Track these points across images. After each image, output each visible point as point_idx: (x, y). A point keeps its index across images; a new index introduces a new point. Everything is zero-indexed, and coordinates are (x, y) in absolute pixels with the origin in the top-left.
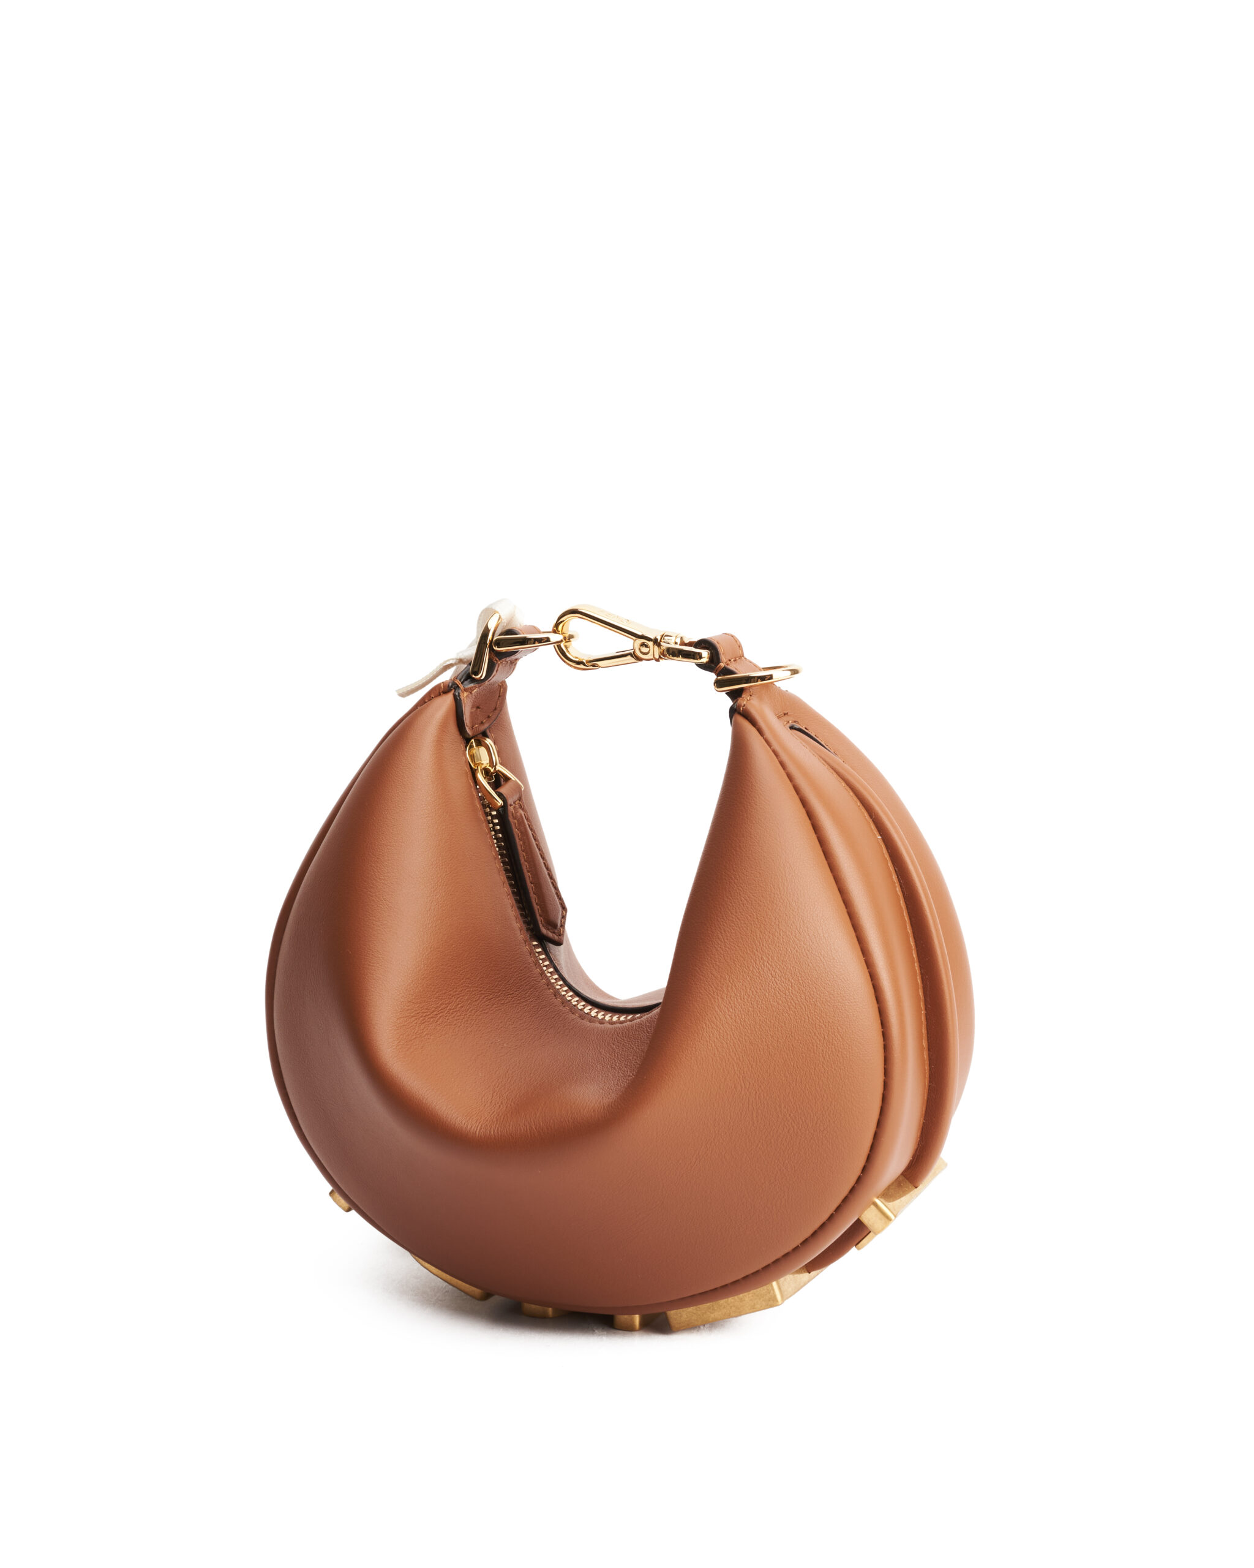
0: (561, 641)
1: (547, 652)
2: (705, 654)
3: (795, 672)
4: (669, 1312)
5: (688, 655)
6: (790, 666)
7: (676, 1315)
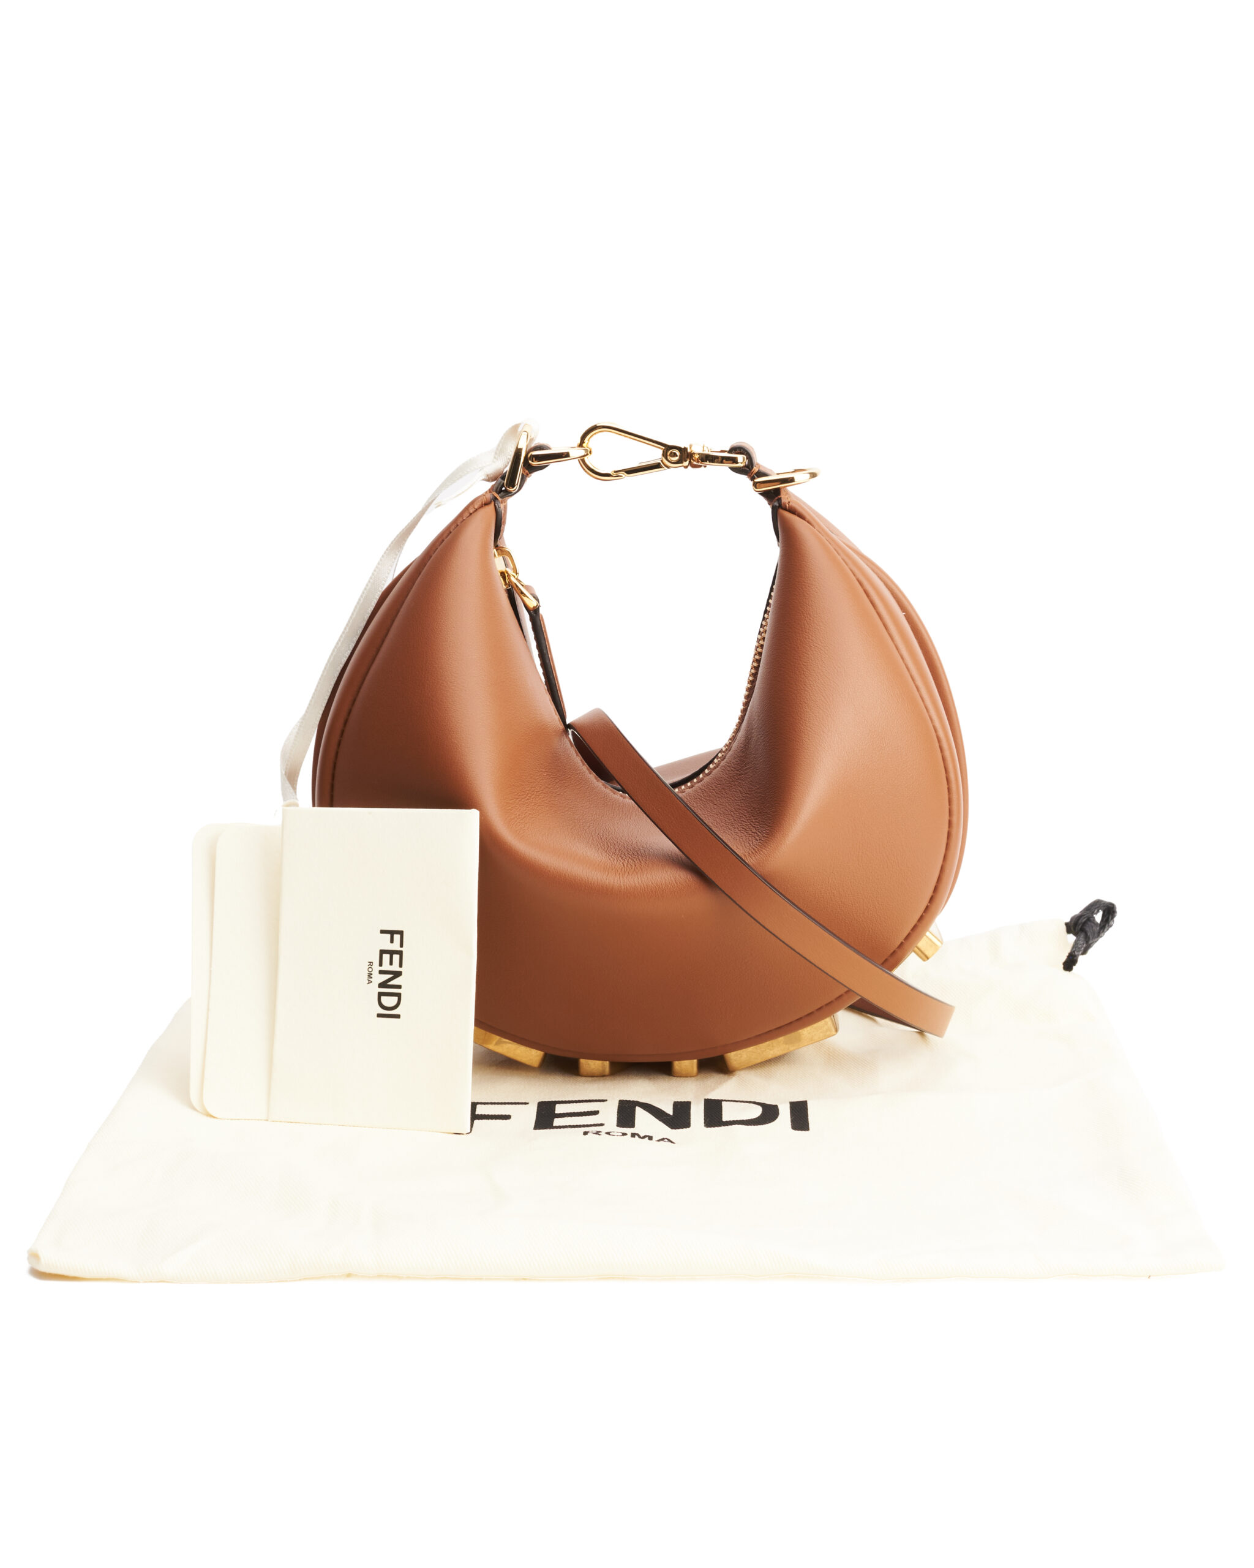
0: (585, 456)
1: (571, 467)
2: (741, 458)
3: (813, 475)
4: (729, 1054)
5: (723, 460)
6: (809, 469)
7: (734, 1057)
